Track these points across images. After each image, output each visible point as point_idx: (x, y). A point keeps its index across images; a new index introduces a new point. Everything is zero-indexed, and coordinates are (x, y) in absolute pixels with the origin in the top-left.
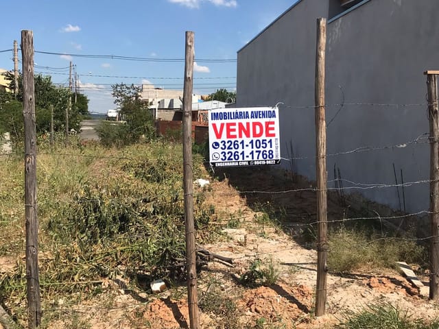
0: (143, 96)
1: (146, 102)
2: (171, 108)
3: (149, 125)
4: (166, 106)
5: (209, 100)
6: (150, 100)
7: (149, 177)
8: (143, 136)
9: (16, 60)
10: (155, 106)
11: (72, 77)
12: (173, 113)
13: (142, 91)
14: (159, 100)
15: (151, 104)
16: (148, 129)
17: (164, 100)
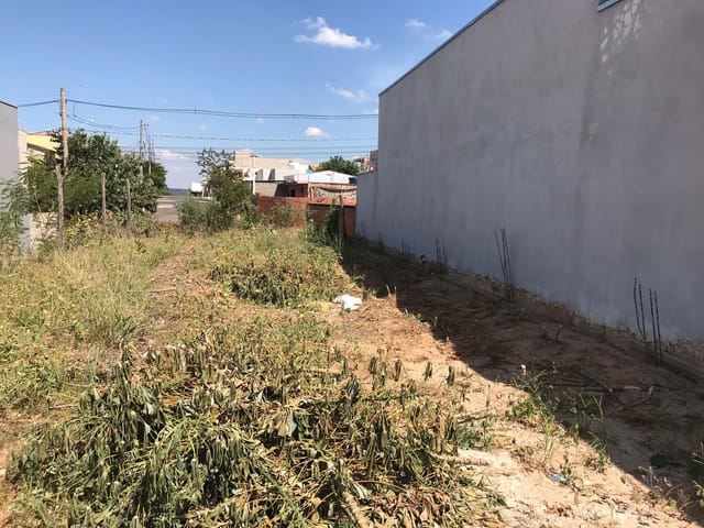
0: (237, 166)
1: (240, 174)
2: (271, 180)
3: (247, 201)
4: (266, 178)
5: (321, 170)
6: (244, 171)
7: (258, 294)
8: (239, 216)
9: (64, 115)
10: (252, 178)
11: (144, 140)
12: (275, 186)
13: (234, 159)
14: (256, 170)
15: (246, 175)
16: (246, 208)
17: (262, 171)
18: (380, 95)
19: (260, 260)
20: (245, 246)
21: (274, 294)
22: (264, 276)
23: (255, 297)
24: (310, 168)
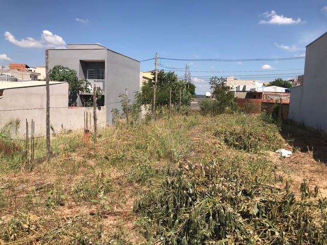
0: (228, 84)
1: (229, 88)
2: (244, 90)
3: (232, 101)
4: (241, 89)
5: (269, 86)
6: (231, 86)
7: (237, 145)
8: (227, 108)
9: (157, 64)
10: (234, 89)
11: (187, 73)
12: (245, 93)
13: (226, 81)
14: (237, 86)
15: (232, 88)
16: (231, 103)
17: (239, 86)
18: (307, 47)
19: (238, 128)
20: (231, 122)
21: (245, 145)
22: (240, 137)
23: (235, 146)
24: (264, 85)
